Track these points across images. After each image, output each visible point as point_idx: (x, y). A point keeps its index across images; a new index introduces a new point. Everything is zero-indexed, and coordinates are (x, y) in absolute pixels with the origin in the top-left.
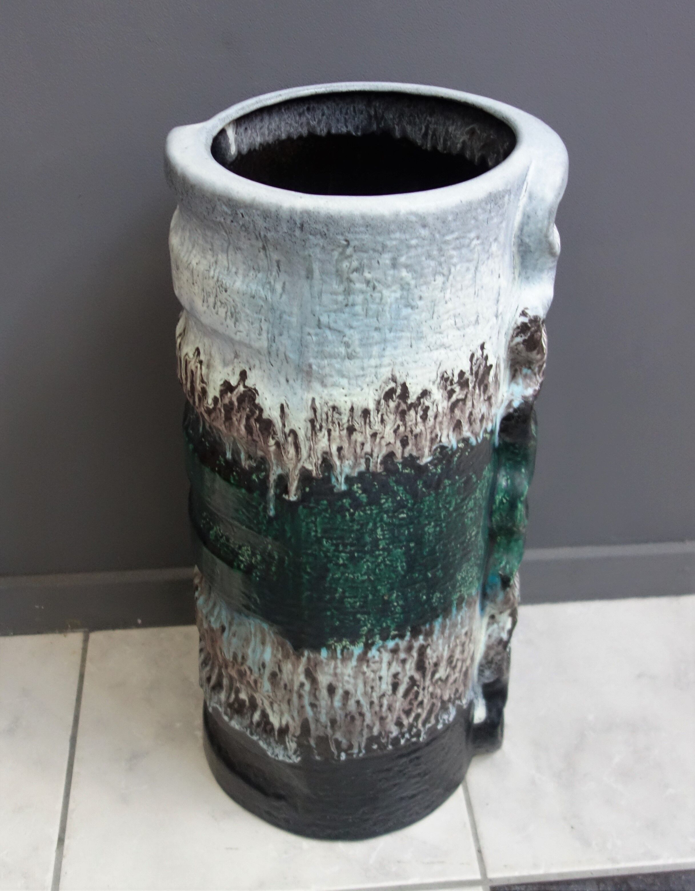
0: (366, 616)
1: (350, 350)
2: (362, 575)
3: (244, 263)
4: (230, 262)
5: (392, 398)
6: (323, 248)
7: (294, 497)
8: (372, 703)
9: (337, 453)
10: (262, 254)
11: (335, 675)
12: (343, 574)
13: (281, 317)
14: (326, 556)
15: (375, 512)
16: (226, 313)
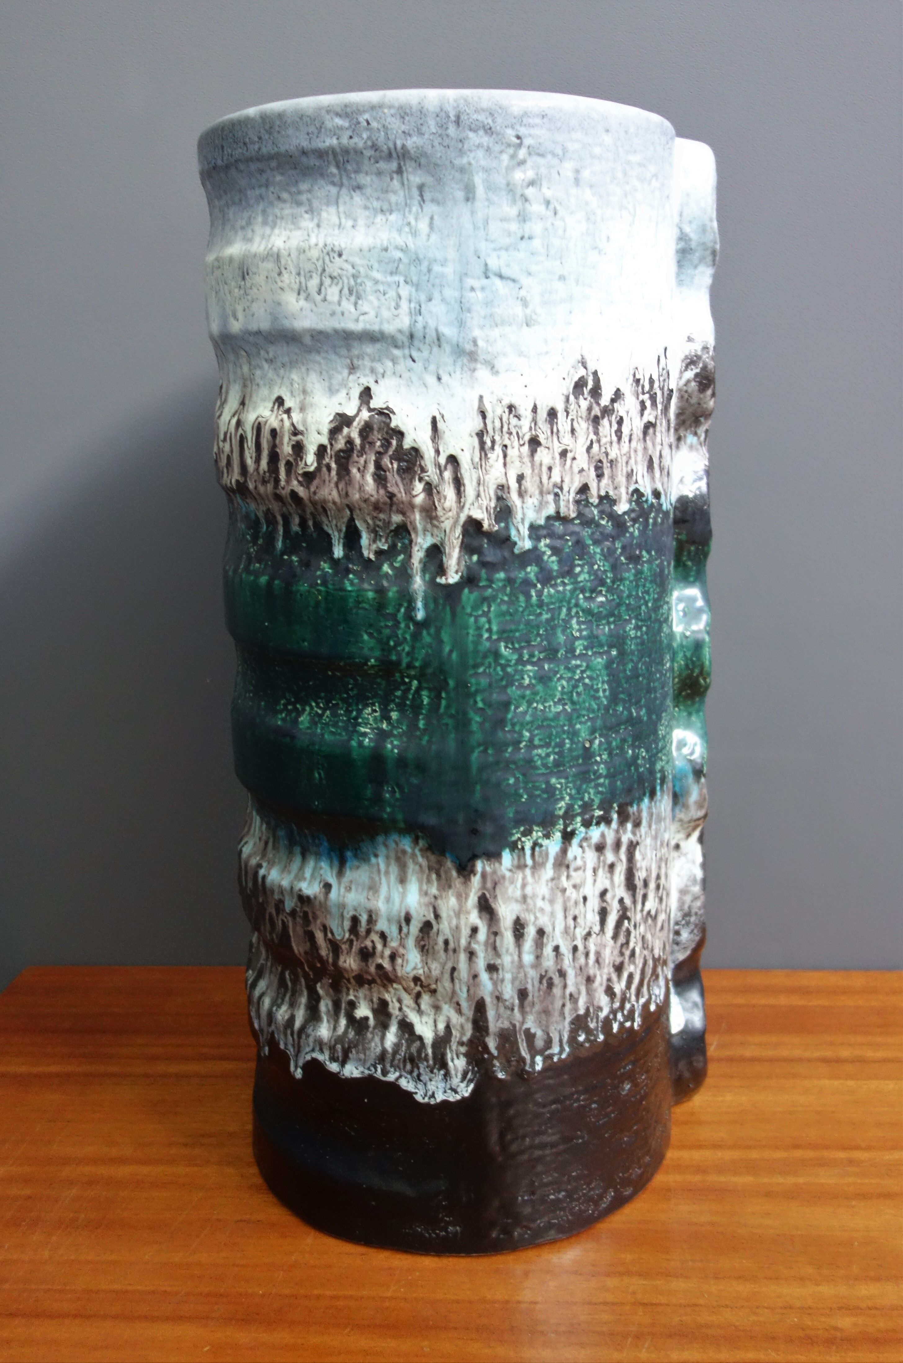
0: (563, 781)
1: (528, 311)
2: (555, 703)
3: (366, 208)
4: (342, 216)
5: (583, 394)
6: (488, 149)
7: (454, 575)
8: (575, 949)
9: (517, 485)
10: (396, 183)
11: (524, 898)
12: (530, 703)
13: (429, 271)
14: (506, 674)
15: (568, 588)
16: (341, 292)
